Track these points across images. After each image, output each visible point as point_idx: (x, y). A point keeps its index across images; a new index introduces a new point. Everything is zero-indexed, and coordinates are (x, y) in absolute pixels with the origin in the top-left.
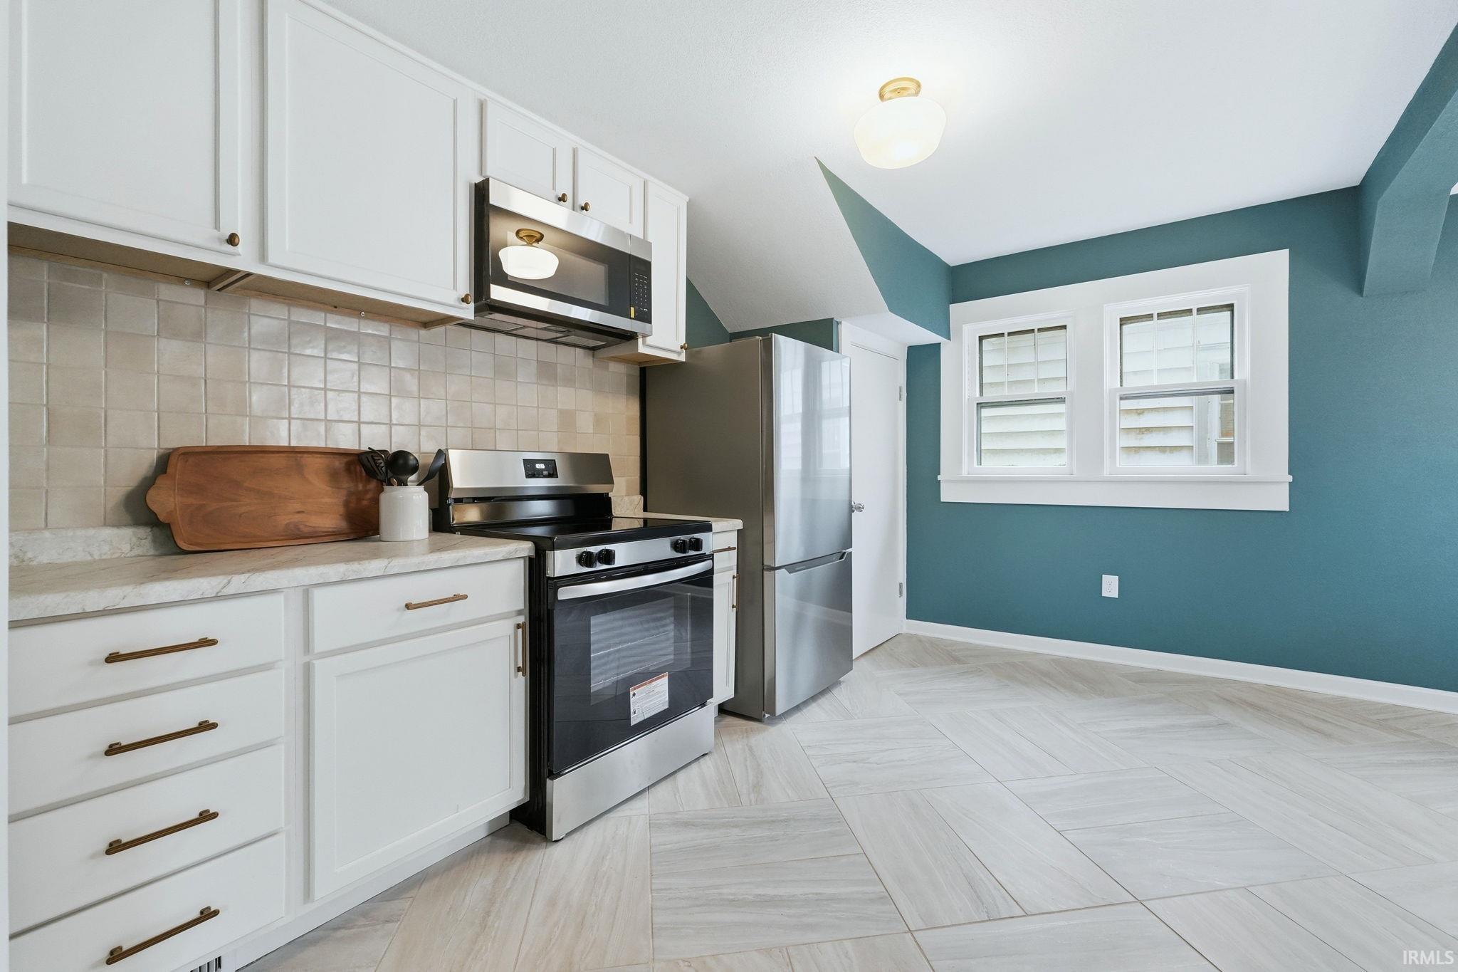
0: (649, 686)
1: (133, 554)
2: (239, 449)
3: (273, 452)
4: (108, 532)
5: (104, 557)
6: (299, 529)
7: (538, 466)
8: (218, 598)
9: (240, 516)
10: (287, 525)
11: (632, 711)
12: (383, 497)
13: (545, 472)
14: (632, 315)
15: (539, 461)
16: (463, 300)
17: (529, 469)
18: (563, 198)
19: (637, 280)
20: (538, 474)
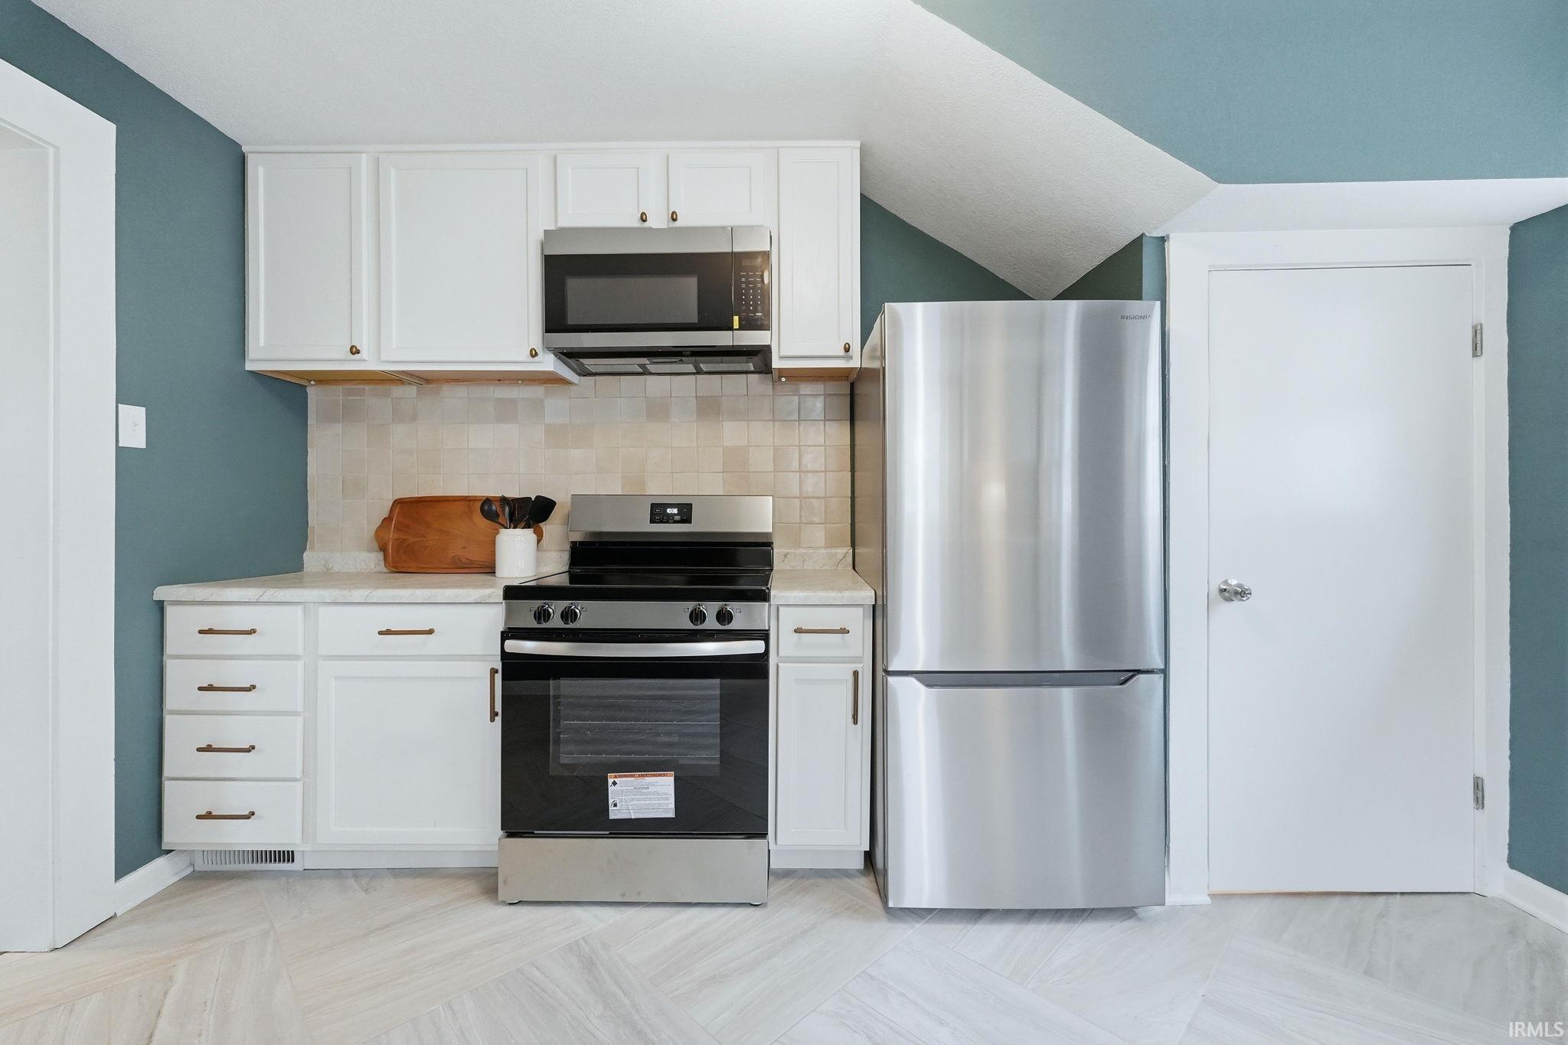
0: (640, 780)
1: (376, 570)
2: (430, 499)
3: (454, 501)
4: (365, 555)
5: (363, 571)
6: (461, 561)
7: (669, 511)
8: (257, 603)
9: (426, 548)
10: (453, 557)
11: (611, 801)
12: (498, 537)
13: (677, 518)
14: (736, 325)
15: (672, 506)
16: (534, 354)
17: (658, 513)
18: (643, 218)
19: (743, 280)
20: (668, 519)
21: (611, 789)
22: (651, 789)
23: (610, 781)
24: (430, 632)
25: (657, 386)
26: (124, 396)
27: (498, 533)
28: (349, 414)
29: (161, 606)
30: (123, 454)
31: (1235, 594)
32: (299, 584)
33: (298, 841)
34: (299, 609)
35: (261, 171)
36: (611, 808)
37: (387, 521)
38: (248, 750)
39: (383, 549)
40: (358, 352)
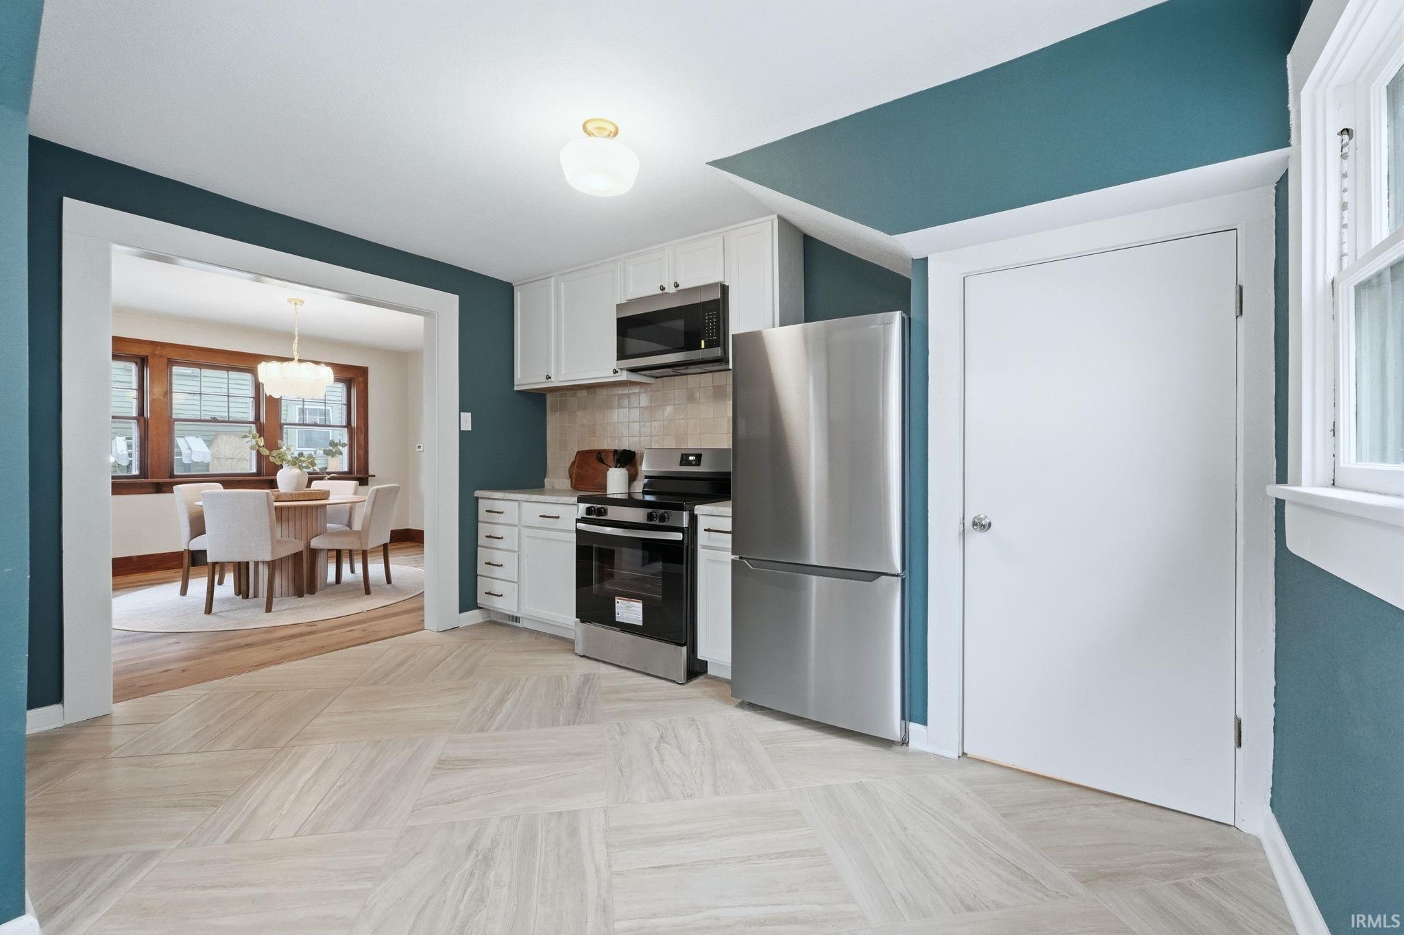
0: (630, 602)
2: (590, 451)
4: (565, 480)
5: (564, 487)
7: (690, 458)
8: (504, 500)
9: (588, 478)
10: (598, 483)
11: (616, 611)
12: (608, 472)
13: (694, 463)
14: (703, 346)
15: (692, 455)
16: (615, 372)
17: (684, 460)
18: (663, 289)
19: (707, 318)
20: (689, 463)
21: (616, 604)
22: (633, 608)
23: (616, 601)
24: (558, 517)
25: (693, 381)
26: (462, 408)
27: (608, 470)
28: (562, 407)
29: (477, 498)
30: (462, 434)
31: (982, 526)
32: (542, 493)
33: (516, 610)
34: (516, 503)
35: (519, 294)
36: (617, 615)
37: (573, 463)
38: (499, 566)
39: (571, 477)
40: (550, 378)
